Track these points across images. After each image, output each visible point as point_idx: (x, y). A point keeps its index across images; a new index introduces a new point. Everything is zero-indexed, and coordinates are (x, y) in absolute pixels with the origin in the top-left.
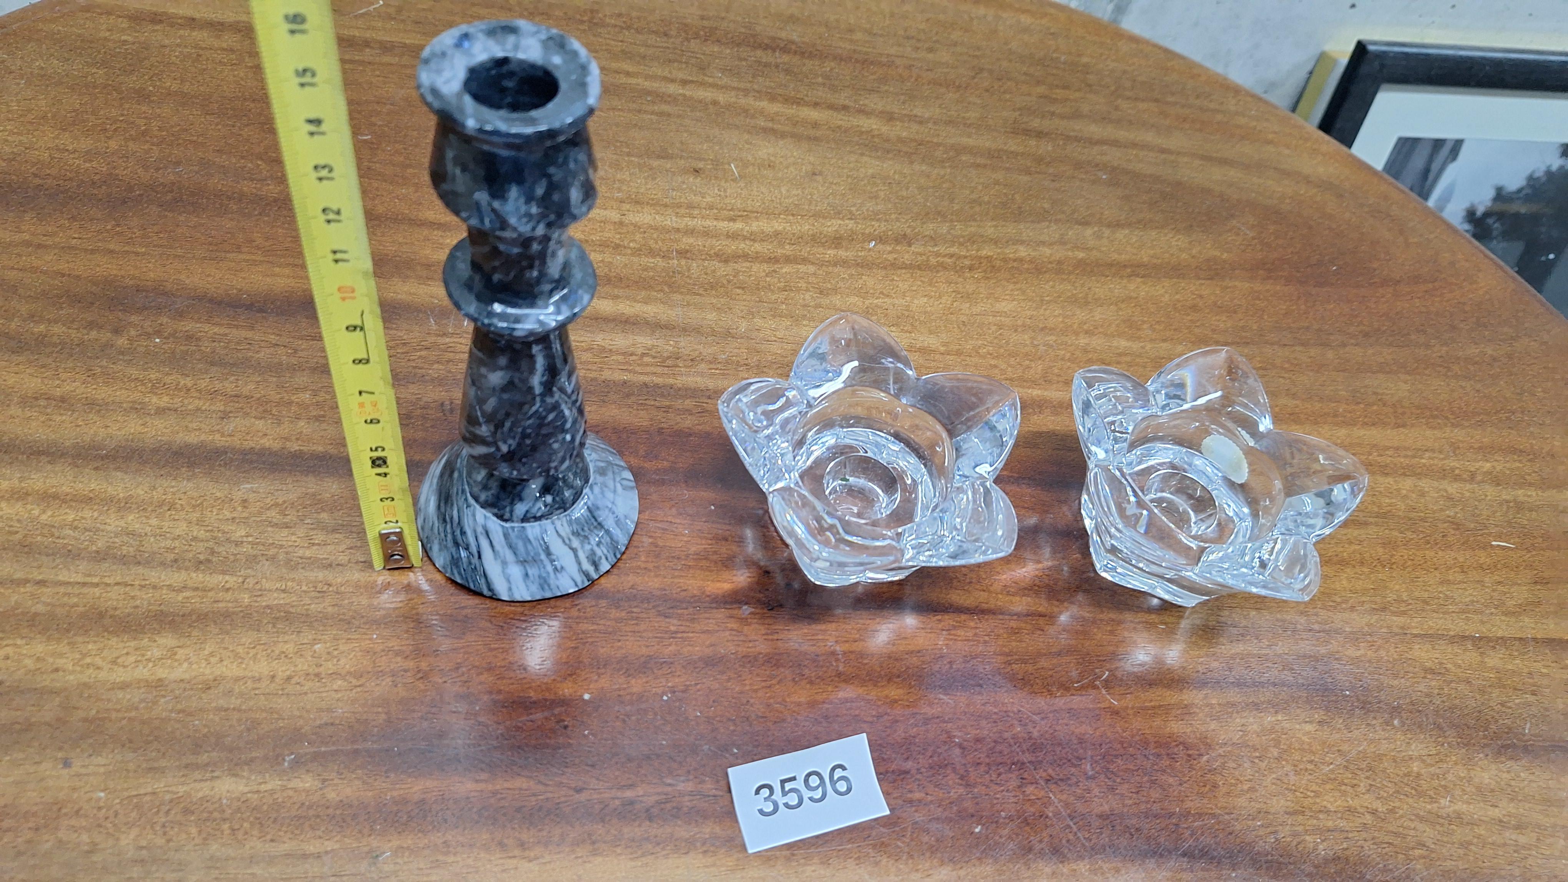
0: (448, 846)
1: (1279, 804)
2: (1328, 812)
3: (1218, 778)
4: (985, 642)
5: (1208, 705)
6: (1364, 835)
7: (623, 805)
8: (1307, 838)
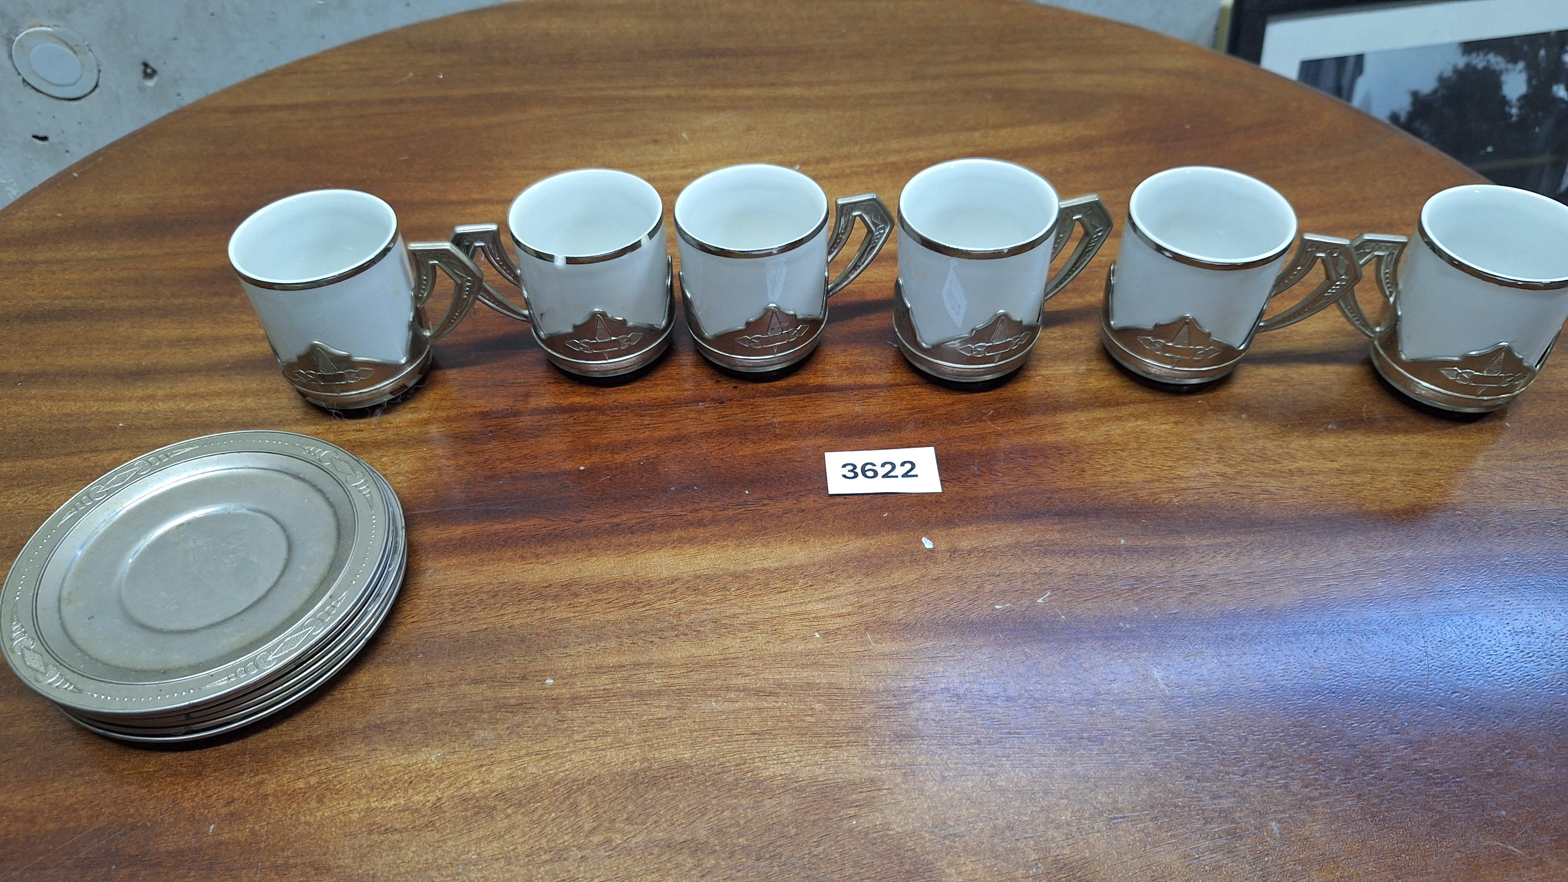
0: (483, 562)
1: (1139, 477)
2: (1181, 478)
3: (1086, 466)
4: (893, 403)
5: (1077, 422)
6: (1215, 490)
7: (611, 527)
8: (1164, 496)
